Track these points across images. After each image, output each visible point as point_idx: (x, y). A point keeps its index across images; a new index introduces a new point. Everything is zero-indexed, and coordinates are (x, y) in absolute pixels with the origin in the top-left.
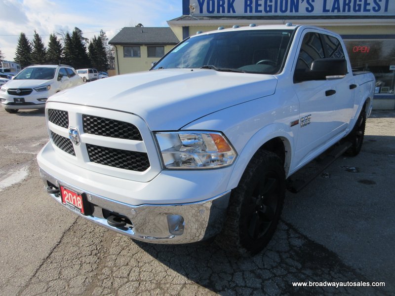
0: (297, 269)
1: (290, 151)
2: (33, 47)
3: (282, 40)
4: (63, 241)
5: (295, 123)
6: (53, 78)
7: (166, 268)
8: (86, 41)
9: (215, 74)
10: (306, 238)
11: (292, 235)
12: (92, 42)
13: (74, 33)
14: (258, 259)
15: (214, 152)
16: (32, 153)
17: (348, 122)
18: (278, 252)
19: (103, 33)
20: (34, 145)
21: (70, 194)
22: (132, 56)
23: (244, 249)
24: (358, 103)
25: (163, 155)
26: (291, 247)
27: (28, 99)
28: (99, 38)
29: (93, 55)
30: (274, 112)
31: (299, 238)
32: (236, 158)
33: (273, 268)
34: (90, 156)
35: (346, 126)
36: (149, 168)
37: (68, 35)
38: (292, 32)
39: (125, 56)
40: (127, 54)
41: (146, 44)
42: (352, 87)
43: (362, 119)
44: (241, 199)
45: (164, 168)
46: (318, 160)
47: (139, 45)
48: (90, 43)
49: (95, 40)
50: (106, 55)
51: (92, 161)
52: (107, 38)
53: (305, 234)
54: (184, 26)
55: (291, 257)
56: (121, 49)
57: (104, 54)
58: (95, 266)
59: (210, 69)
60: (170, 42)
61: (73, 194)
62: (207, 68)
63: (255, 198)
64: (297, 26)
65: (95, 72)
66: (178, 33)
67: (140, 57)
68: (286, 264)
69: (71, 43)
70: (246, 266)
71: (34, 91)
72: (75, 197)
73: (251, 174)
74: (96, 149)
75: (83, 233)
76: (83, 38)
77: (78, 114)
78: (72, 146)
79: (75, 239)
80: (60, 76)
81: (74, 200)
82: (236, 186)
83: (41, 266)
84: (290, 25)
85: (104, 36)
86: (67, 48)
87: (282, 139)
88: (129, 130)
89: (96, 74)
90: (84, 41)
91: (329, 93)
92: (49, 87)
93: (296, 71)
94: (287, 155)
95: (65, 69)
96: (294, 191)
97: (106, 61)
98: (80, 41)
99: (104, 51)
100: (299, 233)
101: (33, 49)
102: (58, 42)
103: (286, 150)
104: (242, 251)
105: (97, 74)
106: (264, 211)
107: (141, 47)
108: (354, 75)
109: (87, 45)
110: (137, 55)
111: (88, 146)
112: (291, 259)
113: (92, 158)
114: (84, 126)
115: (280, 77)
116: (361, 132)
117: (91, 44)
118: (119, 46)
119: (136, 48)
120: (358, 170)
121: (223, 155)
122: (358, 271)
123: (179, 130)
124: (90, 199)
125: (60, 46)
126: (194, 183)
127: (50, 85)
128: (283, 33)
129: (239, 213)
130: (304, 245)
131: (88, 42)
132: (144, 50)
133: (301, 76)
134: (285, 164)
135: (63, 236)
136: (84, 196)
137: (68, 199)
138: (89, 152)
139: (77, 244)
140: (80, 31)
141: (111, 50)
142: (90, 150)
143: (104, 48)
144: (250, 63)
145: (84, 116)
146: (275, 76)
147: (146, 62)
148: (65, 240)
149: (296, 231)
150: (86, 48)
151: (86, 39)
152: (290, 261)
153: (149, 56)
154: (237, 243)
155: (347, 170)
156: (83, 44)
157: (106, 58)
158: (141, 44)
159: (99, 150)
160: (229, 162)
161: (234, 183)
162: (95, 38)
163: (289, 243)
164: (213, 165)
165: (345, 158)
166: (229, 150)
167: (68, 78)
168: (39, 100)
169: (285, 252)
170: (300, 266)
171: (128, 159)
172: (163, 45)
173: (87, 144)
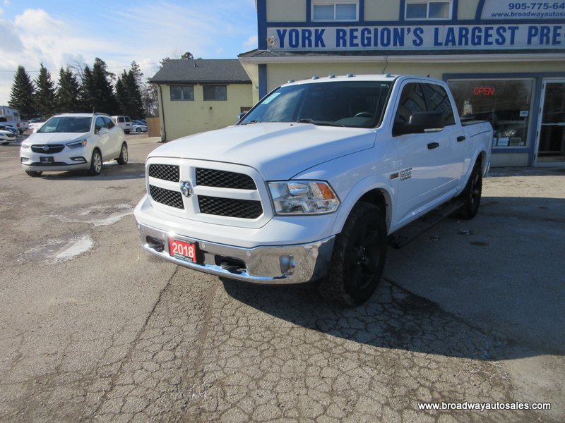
0: (399, 315)
1: (391, 205)
2: (36, 86)
3: (381, 91)
4: (162, 299)
5: (395, 176)
6: (89, 131)
7: (272, 317)
8: (111, 77)
9: (314, 128)
10: (409, 292)
11: (395, 291)
12: (121, 78)
13: (95, 66)
14: (361, 310)
15: (319, 199)
16: (87, 222)
17: (459, 178)
18: (381, 304)
19: (135, 66)
20: (84, 214)
21: (180, 245)
22: (182, 98)
23: (348, 295)
24: (470, 157)
25: (275, 202)
26: (394, 300)
27: (58, 157)
28: (131, 72)
29: (122, 96)
30: (374, 167)
31: (402, 293)
32: (339, 206)
33: (376, 315)
34: (201, 208)
35: (457, 182)
36: (263, 214)
37: (87, 70)
38: (391, 84)
39: (172, 99)
40: (175, 96)
41: (201, 83)
42: (460, 139)
43: (478, 176)
44: (345, 245)
45: (276, 215)
46: (423, 219)
47: (192, 84)
48: (117, 79)
49: (125, 76)
50: (140, 96)
51: (202, 212)
52: (141, 72)
53: (408, 289)
54: (260, 63)
55: (394, 307)
56: (166, 90)
57: (138, 95)
58: (202, 317)
59: (308, 123)
60: (235, 79)
61: (184, 244)
62: (305, 122)
63: (357, 249)
64: (396, 76)
65: (128, 120)
66: (252, 72)
67: (193, 100)
68: (389, 312)
69: (91, 80)
70: (350, 314)
71: (66, 148)
72: (186, 247)
73: (353, 222)
74: (209, 200)
75: (181, 293)
76: (108, 73)
77: (192, 167)
78: (181, 199)
79: (174, 298)
80: (98, 128)
81: (184, 250)
82: (340, 232)
83: (149, 317)
84: (389, 76)
85: (138, 69)
86: (86, 87)
87: (382, 191)
88: (244, 180)
89: (128, 123)
90: (108, 77)
91: (432, 146)
92: (84, 142)
93: (395, 124)
94: (387, 209)
95: (102, 118)
96: (396, 246)
97: (141, 105)
98: (104, 78)
99: (138, 91)
100: (402, 289)
101: (37, 88)
102: (74, 79)
103: (387, 203)
104: (346, 297)
105: (130, 123)
106: (366, 263)
107: (195, 87)
108: (463, 125)
109: (114, 83)
110: (189, 97)
111: (200, 198)
112: (393, 309)
113: (203, 209)
114: (197, 179)
115: (378, 131)
116: (477, 192)
117: (119, 82)
118: (165, 85)
119: (187, 89)
120: (471, 233)
121: (327, 203)
122: (457, 315)
123: (290, 180)
124: (203, 247)
125: (76, 85)
126: (302, 227)
127: (85, 140)
128: (382, 85)
129: (343, 258)
130: (406, 298)
131: (114, 78)
132: (198, 91)
133: (399, 129)
134: (387, 218)
135: (160, 295)
136: (197, 245)
137: (177, 250)
138: (200, 203)
139: (178, 301)
140: (103, 63)
141: (148, 90)
142: (201, 201)
143: (138, 87)
144: (348, 116)
145: (198, 169)
146: (374, 130)
147: (202, 108)
148: (164, 298)
149: (399, 287)
150: (112, 86)
151: (112, 74)
152: (393, 310)
153: (205, 98)
154: (342, 288)
155: (459, 233)
156: (109, 81)
157: (140, 101)
158: (195, 83)
159: (205, 200)
160: (334, 209)
161: (338, 229)
162: (125, 73)
163: (392, 297)
164: (319, 212)
165: (458, 221)
166: (333, 197)
167: (107, 130)
168: (73, 159)
169: (388, 304)
170: (402, 313)
171: (241, 208)
172: (225, 84)
173: (199, 196)
